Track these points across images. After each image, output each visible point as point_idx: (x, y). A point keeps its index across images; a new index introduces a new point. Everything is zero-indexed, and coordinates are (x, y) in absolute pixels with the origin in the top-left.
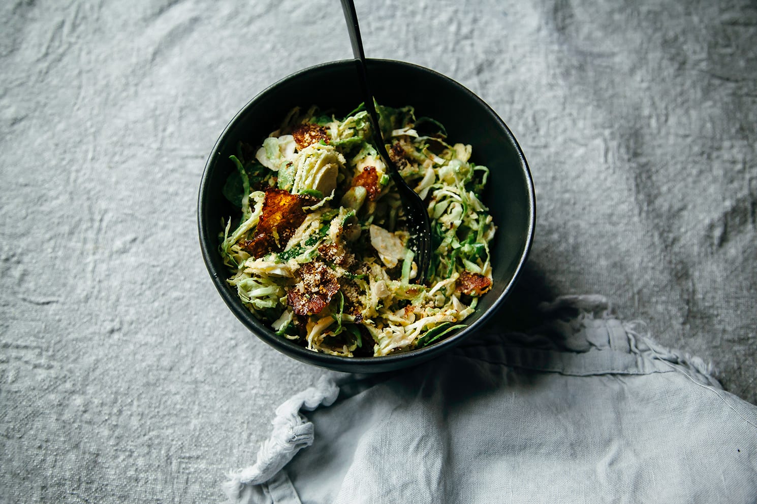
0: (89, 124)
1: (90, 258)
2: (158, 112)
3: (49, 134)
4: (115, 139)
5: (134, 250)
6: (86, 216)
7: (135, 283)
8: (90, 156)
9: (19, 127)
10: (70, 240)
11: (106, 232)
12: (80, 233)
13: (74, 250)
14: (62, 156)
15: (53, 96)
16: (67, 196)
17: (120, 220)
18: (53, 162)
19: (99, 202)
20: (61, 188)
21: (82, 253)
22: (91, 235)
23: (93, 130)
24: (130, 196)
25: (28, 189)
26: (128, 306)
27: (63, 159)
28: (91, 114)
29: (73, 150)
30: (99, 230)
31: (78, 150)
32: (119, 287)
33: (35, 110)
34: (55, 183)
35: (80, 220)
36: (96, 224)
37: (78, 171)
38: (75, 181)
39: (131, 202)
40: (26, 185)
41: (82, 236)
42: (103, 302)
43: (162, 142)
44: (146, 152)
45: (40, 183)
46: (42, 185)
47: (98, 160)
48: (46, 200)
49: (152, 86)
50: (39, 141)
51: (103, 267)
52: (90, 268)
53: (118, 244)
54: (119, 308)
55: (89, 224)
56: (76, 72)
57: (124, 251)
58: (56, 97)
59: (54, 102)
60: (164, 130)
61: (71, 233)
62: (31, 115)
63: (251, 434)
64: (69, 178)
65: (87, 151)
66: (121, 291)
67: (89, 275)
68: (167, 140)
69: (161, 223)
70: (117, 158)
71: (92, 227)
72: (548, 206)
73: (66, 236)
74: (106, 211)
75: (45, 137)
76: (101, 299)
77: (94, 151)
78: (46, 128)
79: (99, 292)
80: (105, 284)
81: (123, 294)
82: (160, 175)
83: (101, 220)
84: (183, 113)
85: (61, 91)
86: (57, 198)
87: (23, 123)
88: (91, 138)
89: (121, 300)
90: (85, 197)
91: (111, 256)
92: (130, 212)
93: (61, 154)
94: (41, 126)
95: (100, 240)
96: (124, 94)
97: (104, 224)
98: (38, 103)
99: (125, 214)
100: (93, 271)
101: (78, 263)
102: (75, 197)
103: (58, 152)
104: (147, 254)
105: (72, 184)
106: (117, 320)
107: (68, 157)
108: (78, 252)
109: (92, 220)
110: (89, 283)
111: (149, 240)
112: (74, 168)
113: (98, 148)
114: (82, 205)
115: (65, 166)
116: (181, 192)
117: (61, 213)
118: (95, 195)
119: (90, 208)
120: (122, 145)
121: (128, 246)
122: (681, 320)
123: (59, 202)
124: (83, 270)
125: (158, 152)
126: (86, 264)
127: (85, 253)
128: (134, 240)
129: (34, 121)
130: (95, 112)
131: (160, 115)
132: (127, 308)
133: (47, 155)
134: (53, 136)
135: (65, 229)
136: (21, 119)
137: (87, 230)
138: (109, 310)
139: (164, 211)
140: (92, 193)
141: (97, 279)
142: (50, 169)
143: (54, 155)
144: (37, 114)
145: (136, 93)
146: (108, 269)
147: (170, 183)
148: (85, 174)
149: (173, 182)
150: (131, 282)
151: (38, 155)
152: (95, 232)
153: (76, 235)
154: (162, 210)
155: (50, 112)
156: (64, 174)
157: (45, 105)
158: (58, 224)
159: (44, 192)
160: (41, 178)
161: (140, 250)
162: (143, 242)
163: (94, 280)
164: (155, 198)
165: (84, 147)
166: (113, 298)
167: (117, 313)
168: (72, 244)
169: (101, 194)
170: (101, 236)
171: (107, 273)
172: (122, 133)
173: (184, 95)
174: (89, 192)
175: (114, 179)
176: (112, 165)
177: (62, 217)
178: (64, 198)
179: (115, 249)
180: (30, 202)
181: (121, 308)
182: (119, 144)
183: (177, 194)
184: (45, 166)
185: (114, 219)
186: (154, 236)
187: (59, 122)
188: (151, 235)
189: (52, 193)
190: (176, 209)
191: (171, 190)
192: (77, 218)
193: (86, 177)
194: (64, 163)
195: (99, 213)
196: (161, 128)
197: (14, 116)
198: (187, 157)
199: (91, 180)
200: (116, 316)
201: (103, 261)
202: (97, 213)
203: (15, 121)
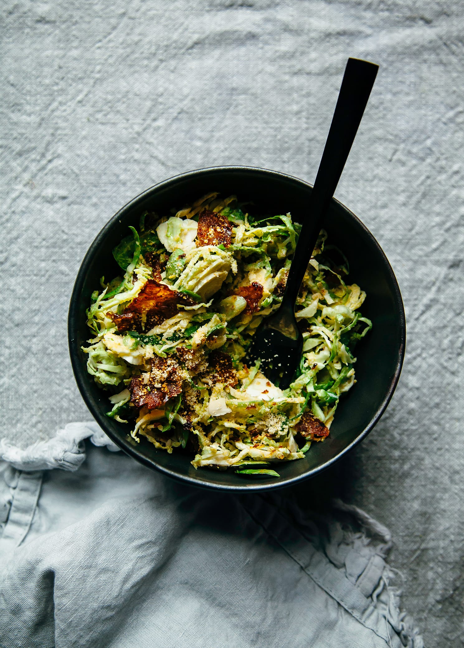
0: (98, 68)
1: (19, 187)
2: (160, 100)
3: (61, 52)
4: (110, 97)
5: (58, 206)
6: (41, 149)
7: (39, 235)
8: (79, 98)
9: (42, 27)
10: (15, 159)
11: (46, 174)
12: (26, 159)
13: (12, 170)
14: (57, 81)
15: (87, 19)
16: (38, 120)
17: (65, 172)
18: (47, 81)
19: (60, 144)
20: (38, 108)
21: (16, 178)
22: (34, 167)
23: (98, 76)
24: (86, 158)
25: (11, 90)
26: (21, 250)
27: (57, 84)
28: (106, 60)
29: (70, 81)
30: (43, 168)
31: (74, 85)
32: (24, 229)
33: (64, 22)
34: (36, 100)
35: (34, 148)
36: (44, 162)
37: (61, 103)
38: (53, 111)
39: (83, 164)
40: (12, 85)
41: (26, 163)
42: (5, 231)
43: (145, 130)
44: (126, 129)
45: (24, 92)
46: (25, 94)
47: (83, 106)
48: (19, 110)
49: (173, 72)
50: (48, 53)
51: (24, 202)
52: (14, 195)
53: (49, 192)
54: (13, 246)
55: (38, 158)
56: (122, 11)
57: (50, 201)
58: (89, 22)
59: (84, 26)
60: (155, 120)
61: (20, 154)
62: (58, 24)
63: (40, 422)
64: (50, 105)
65: (80, 91)
66: (24, 233)
67: (9, 201)
68: (151, 130)
69: (94, 200)
70: (99, 116)
71: (39, 161)
72: (412, 425)
73: (14, 153)
74: (59, 156)
75: (56, 53)
76: (5, 228)
77: (86, 95)
78: (62, 45)
79: (8, 221)
80: (16, 217)
81: (24, 237)
82: (123, 157)
83: (50, 161)
84: (180, 116)
85: (97, 19)
86: (29, 115)
87: (46, 26)
88: (92, 82)
89: (19, 240)
90: (51, 131)
91: (36, 197)
92: (77, 171)
93: (58, 78)
94: (59, 41)
95: (38, 178)
96: (146, 62)
97: (50, 166)
98: (71, 16)
99: (72, 170)
100: (14, 200)
101: (8, 184)
102: (44, 125)
103: (57, 74)
104: (65, 218)
105: (49, 112)
106: (5, 254)
107: (62, 84)
108: (14, 175)
109: (43, 155)
110: (5, 207)
111: (75, 207)
112: (60, 99)
113: (91, 96)
114: (45, 136)
115: (54, 91)
116: (129, 184)
117: (23, 131)
118: (59, 135)
119: (48, 144)
120: (111, 107)
121: (55, 199)
122: (438, 598)
123: (28, 119)
124: (8, 193)
125: (136, 136)
126: (13, 189)
127: (19, 179)
128: (64, 198)
129: (57, 32)
130: (111, 61)
131: (161, 103)
132: (18, 250)
133: (47, 70)
134: (64, 56)
135: (17, 147)
136: (48, 22)
137: (33, 160)
138: (5, 242)
139: (104, 191)
140: (59, 132)
141: (13, 209)
142: (40, 84)
143: (52, 76)
144: (63, 26)
145: (157, 67)
146: (27, 207)
147: (126, 170)
148: (65, 111)
149: (129, 170)
150: (36, 231)
151: (40, 65)
152: (38, 168)
153: (22, 158)
154: (104, 189)
155: (74, 32)
156: (48, 97)
157: (76, 23)
158: (15, 138)
159: (22, 101)
160: (28, 88)
161: (62, 210)
162: (69, 205)
163: (10, 207)
164: (105, 174)
165: (80, 86)
166: (14, 234)
167: (8, 248)
168: (14, 164)
169: (66, 138)
170: (40, 174)
171: (24, 209)
172: (119, 96)
173: (193, 100)
174: (57, 129)
175: (84, 133)
176: (92, 119)
177: (22, 134)
178: (34, 119)
179: (43, 194)
180: (6, 102)
181: (15, 248)
182: (110, 105)
183: (124, 184)
184: (39, 80)
185: (61, 168)
186: (82, 206)
187: (76, 48)
188: (80, 204)
189: (28, 108)
190: (115, 197)
191: (122, 177)
192: (33, 145)
193: (65, 114)
194: (55, 88)
195: (53, 153)
196: (153, 115)
197: (43, 16)
198: (156, 158)
199: (66, 120)
200: (6, 251)
201: (27, 197)
202: (51, 152)
203: (42, 20)
